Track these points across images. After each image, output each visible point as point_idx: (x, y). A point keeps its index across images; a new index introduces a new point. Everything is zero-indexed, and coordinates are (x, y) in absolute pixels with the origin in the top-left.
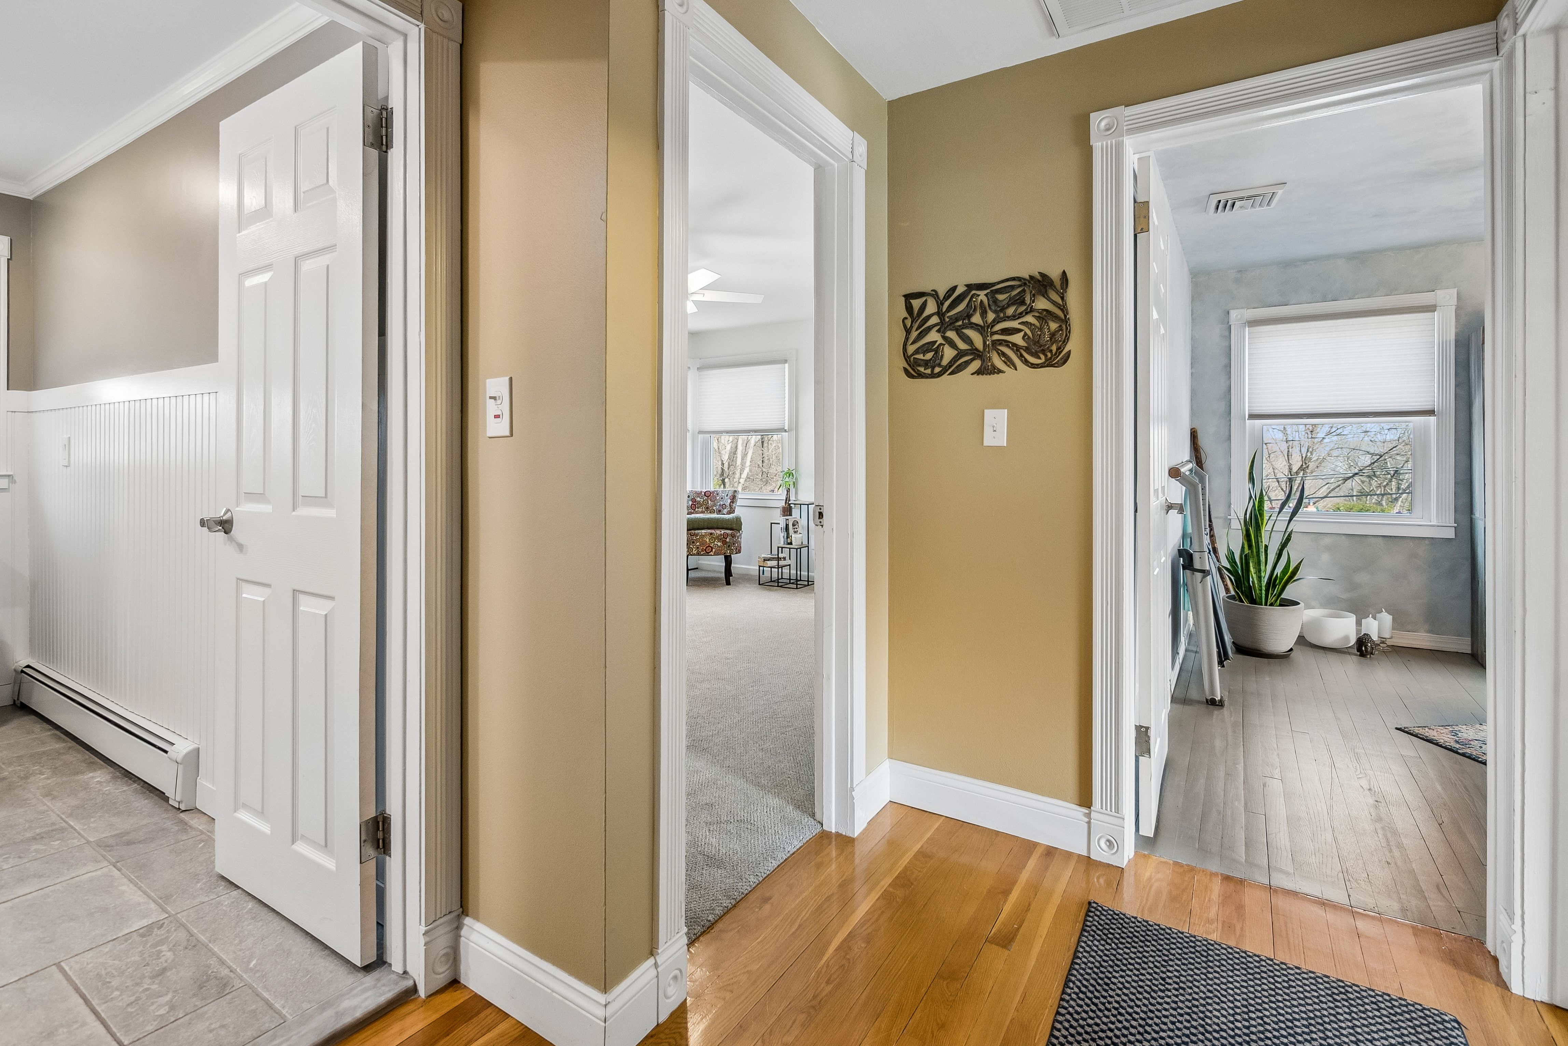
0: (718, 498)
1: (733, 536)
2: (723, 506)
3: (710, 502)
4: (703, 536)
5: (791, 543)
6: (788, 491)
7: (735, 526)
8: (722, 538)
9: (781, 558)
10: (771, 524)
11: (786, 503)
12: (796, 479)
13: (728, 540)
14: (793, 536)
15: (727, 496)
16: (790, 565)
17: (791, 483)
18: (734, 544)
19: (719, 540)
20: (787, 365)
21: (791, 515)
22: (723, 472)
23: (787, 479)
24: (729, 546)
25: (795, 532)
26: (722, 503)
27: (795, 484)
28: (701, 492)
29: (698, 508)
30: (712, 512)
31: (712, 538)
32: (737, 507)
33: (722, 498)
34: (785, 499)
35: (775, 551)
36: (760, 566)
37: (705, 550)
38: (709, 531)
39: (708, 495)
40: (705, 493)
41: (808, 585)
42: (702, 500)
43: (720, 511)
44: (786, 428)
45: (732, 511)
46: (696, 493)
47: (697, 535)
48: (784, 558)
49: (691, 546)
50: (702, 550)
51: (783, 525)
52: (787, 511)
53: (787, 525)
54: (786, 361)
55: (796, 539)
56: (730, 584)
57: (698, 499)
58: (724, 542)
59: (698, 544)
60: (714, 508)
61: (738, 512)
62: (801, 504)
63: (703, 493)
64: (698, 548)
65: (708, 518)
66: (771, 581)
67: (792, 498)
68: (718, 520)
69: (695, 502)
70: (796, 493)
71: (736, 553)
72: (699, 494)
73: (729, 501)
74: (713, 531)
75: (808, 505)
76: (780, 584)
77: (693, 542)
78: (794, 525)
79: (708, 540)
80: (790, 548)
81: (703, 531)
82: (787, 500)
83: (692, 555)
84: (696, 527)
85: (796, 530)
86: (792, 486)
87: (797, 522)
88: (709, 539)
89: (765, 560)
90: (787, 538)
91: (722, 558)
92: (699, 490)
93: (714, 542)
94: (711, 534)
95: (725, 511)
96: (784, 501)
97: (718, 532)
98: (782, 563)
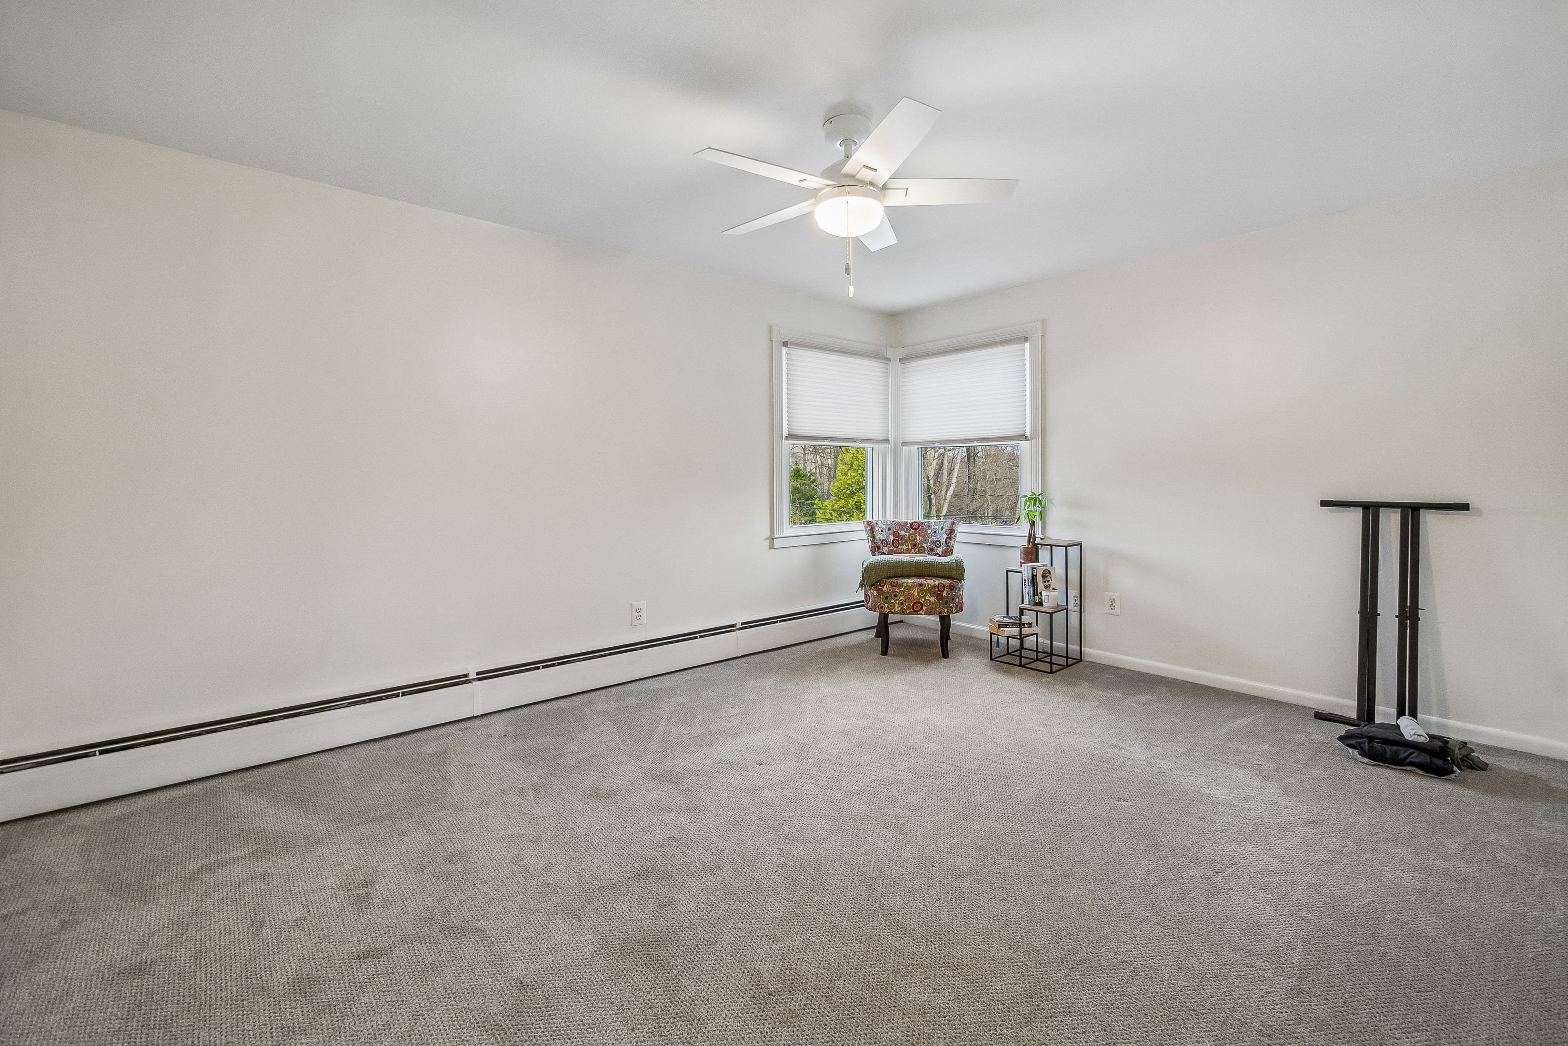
0: (929, 532)
1: (952, 588)
2: (937, 543)
3: (918, 537)
4: (909, 588)
5: (1040, 604)
6: (1033, 524)
7: (955, 573)
8: (937, 592)
9: (1024, 624)
10: (1008, 571)
11: (1029, 542)
12: (1044, 507)
13: (944, 594)
14: (1044, 593)
15: (942, 529)
16: (1037, 634)
17: (1037, 514)
18: (953, 599)
19: (933, 594)
20: (1027, 345)
21: (1037, 560)
22: (928, 488)
23: (1032, 508)
24: (946, 603)
25: (1047, 587)
26: (935, 539)
27: (1042, 515)
28: (907, 523)
29: (902, 545)
30: (922, 551)
31: (922, 590)
32: (956, 544)
33: (935, 532)
34: (1027, 535)
35: (1015, 612)
36: (991, 634)
37: (913, 607)
38: (918, 580)
39: (916, 527)
40: (911, 524)
41: (1067, 666)
42: (907, 534)
43: (932, 550)
44: (1028, 434)
45: (948, 552)
46: (899, 524)
47: (900, 586)
48: (1030, 625)
49: (893, 601)
50: (908, 608)
51: (1027, 575)
52: (1031, 553)
53: (1034, 577)
54: (1026, 339)
55: (1050, 598)
56: (948, 657)
57: (903, 533)
58: (939, 597)
59: (902, 598)
60: (925, 545)
61: (960, 552)
62: (1052, 546)
63: (909, 525)
64: (902, 604)
65: (916, 562)
66: (1008, 654)
67: (1039, 535)
68: (930, 565)
69: (898, 536)
70: (1044, 527)
71: (956, 613)
72: (903, 526)
73: (945, 536)
74: (923, 581)
75: (1066, 547)
76: (1024, 661)
77: (895, 596)
78: (1044, 576)
79: (916, 594)
80: (1037, 612)
81: (909, 580)
82: (1031, 537)
83: (893, 614)
84: (899, 574)
85: (1047, 584)
86: (1038, 518)
87: (1049, 572)
88: (918, 593)
89: (1000, 626)
90: (1034, 595)
91: (936, 619)
92: (903, 519)
93: (925, 596)
94: (921, 585)
95: (939, 550)
96: (1027, 538)
97: (931, 582)
98: (1026, 631)
